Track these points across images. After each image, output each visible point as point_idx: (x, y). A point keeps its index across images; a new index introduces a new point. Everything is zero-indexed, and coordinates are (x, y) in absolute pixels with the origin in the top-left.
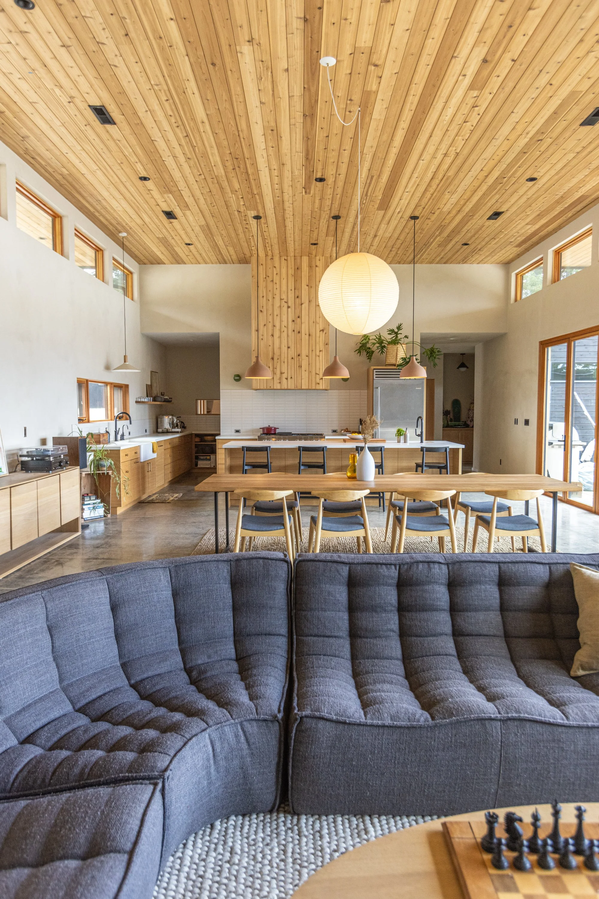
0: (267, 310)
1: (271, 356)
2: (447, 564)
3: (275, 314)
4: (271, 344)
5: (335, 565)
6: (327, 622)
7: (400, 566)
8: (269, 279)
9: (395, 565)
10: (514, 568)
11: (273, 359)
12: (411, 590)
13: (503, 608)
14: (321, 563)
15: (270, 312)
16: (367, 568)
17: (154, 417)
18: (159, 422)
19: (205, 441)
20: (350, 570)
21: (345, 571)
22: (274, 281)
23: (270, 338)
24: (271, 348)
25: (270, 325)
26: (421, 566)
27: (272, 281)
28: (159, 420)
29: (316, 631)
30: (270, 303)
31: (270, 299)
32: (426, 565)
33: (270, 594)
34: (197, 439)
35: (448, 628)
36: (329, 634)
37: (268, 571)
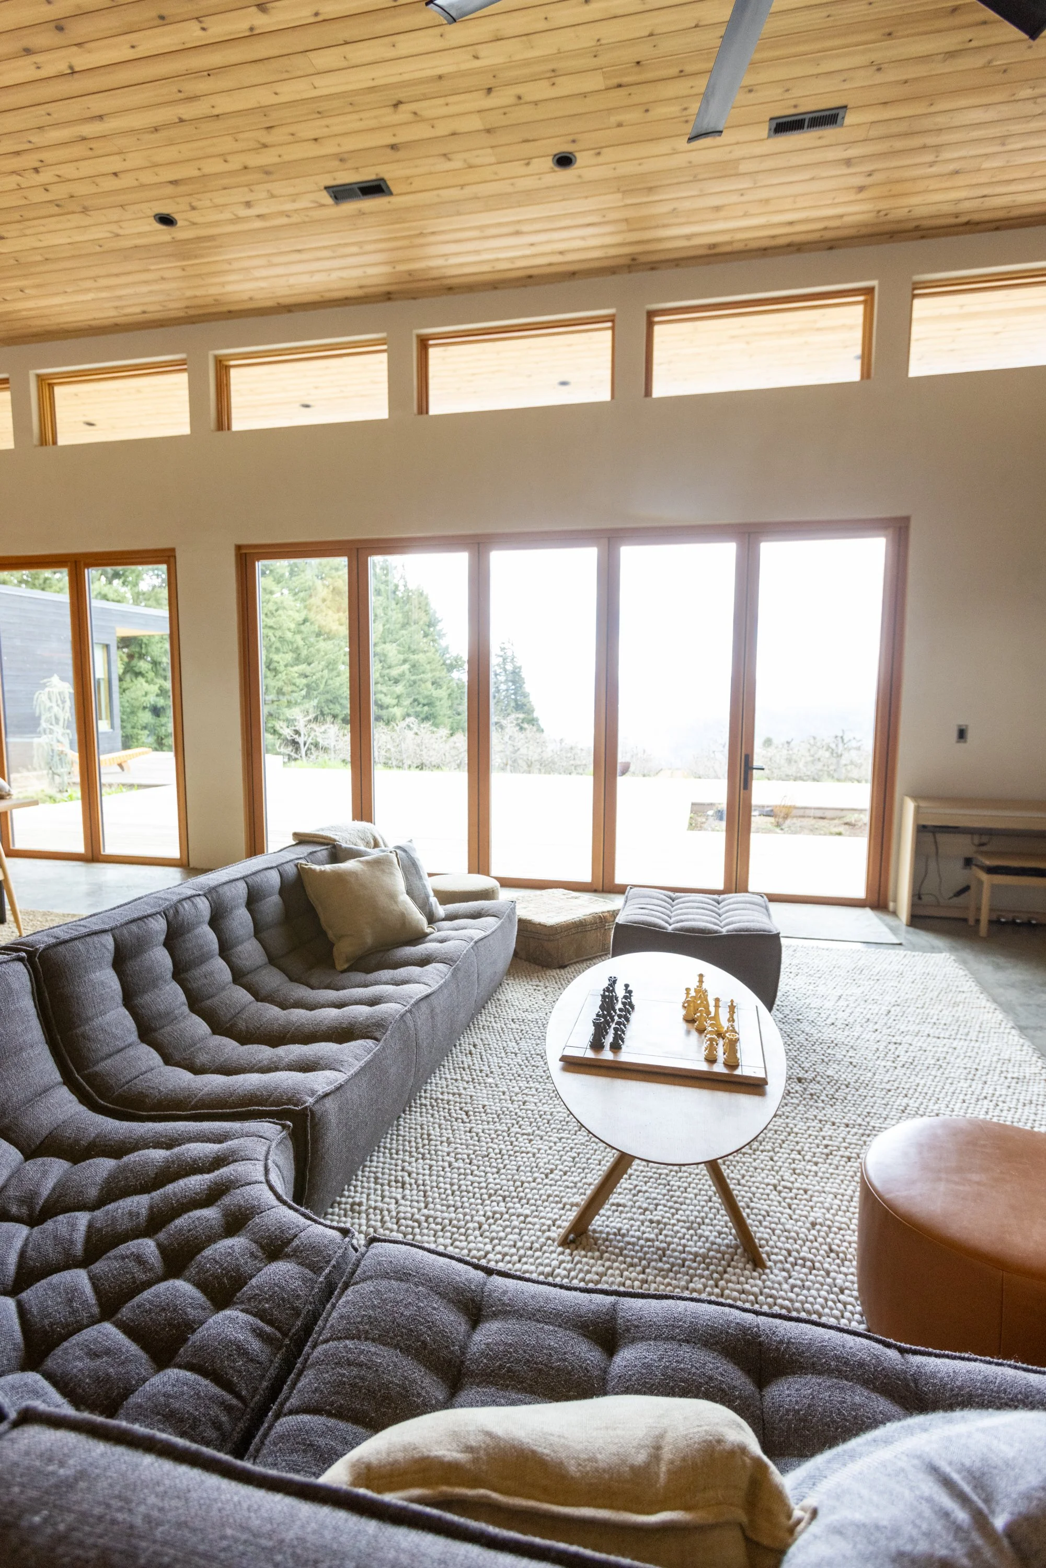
2: (205, 895)
5: (95, 938)
6: (114, 1030)
7: (165, 914)
9: (159, 913)
10: (258, 878)
12: (184, 941)
13: (258, 932)
14: (77, 942)
16: (134, 927)
20: (115, 940)
21: (109, 941)
26: (184, 903)
29: (106, 1050)
32: (188, 901)
33: (23, 1023)
35: (227, 975)
36: (121, 1044)
37: (8, 985)
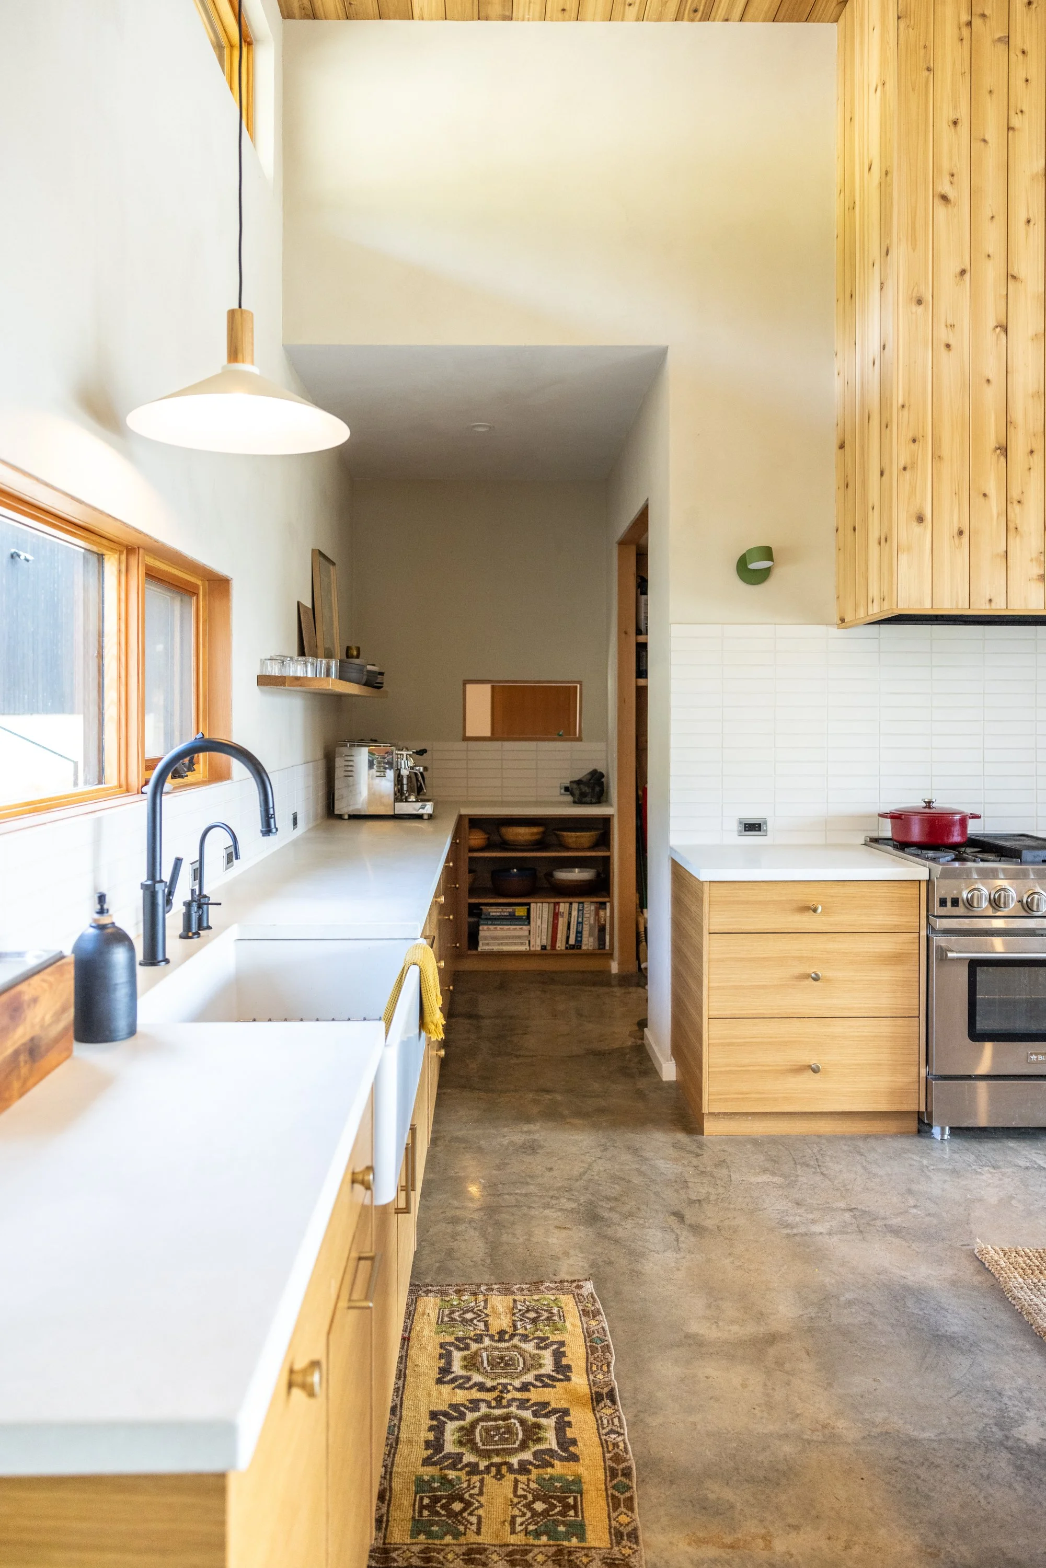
0: (975, 193)
1: (991, 439)
3: (1020, 215)
4: (992, 367)
8: (988, 32)
11: (1004, 450)
15: (992, 202)
17: (319, 754)
18: (339, 773)
19: (505, 845)
22: (1017, 41)
23: (990, 337)
24: (991, 397)
25: (992, 273)
27: (1006, 40)
28: (339, 762)
30: (992, 157)
31: (993, 130)
34: (477, 838)
